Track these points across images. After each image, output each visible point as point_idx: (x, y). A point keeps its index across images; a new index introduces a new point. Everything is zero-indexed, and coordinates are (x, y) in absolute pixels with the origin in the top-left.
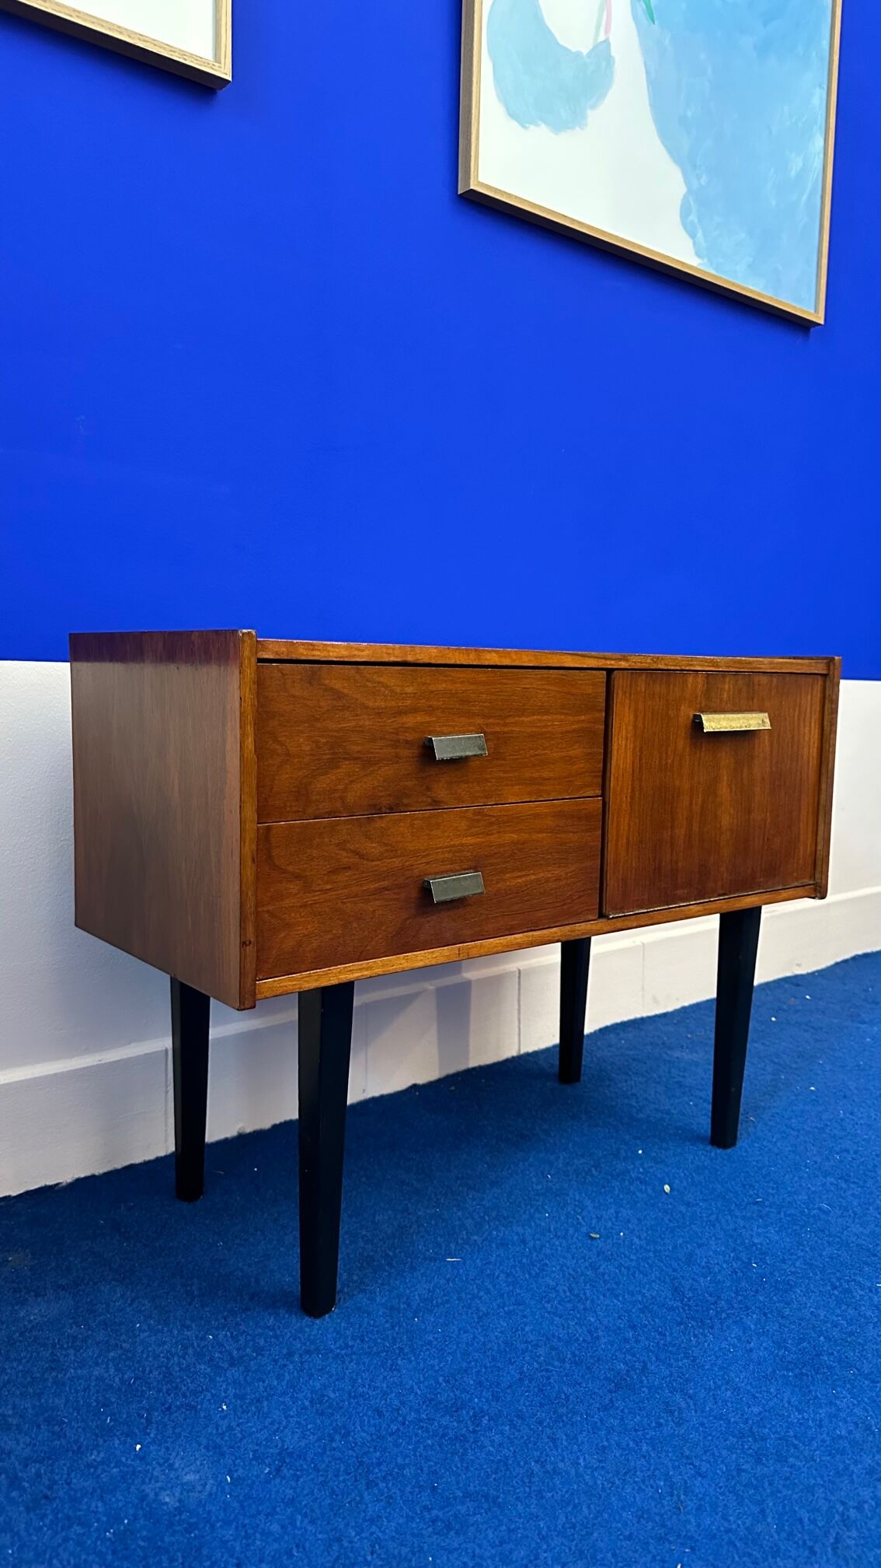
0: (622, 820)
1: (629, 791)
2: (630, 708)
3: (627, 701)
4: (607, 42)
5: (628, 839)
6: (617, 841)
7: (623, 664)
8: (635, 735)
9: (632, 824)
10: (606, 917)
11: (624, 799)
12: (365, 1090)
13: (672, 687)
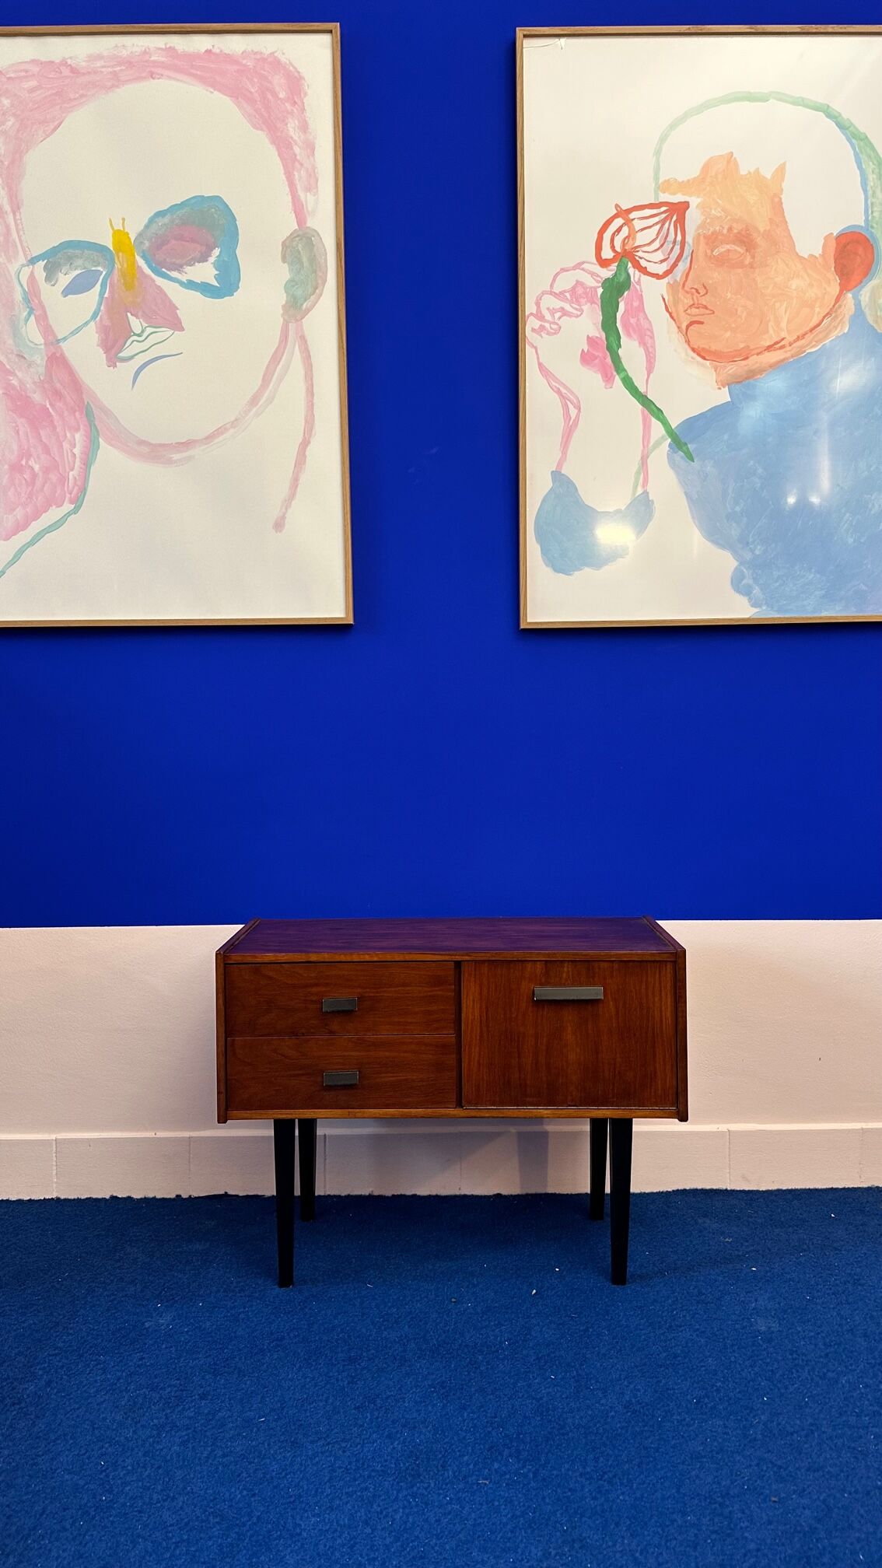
0: (473, 1050)
1: (478, 1032)
2: (475, 982)
3: (473, 979)
4: (646, 493)
5: (479, 1061)
6: (469, 1062)
7: (467, 958)
8: (481, 998)
9: (482, 1053)
10: (462, 1107)
11: (474, 1037)
12: (460, 1189)
13: (512, 970)
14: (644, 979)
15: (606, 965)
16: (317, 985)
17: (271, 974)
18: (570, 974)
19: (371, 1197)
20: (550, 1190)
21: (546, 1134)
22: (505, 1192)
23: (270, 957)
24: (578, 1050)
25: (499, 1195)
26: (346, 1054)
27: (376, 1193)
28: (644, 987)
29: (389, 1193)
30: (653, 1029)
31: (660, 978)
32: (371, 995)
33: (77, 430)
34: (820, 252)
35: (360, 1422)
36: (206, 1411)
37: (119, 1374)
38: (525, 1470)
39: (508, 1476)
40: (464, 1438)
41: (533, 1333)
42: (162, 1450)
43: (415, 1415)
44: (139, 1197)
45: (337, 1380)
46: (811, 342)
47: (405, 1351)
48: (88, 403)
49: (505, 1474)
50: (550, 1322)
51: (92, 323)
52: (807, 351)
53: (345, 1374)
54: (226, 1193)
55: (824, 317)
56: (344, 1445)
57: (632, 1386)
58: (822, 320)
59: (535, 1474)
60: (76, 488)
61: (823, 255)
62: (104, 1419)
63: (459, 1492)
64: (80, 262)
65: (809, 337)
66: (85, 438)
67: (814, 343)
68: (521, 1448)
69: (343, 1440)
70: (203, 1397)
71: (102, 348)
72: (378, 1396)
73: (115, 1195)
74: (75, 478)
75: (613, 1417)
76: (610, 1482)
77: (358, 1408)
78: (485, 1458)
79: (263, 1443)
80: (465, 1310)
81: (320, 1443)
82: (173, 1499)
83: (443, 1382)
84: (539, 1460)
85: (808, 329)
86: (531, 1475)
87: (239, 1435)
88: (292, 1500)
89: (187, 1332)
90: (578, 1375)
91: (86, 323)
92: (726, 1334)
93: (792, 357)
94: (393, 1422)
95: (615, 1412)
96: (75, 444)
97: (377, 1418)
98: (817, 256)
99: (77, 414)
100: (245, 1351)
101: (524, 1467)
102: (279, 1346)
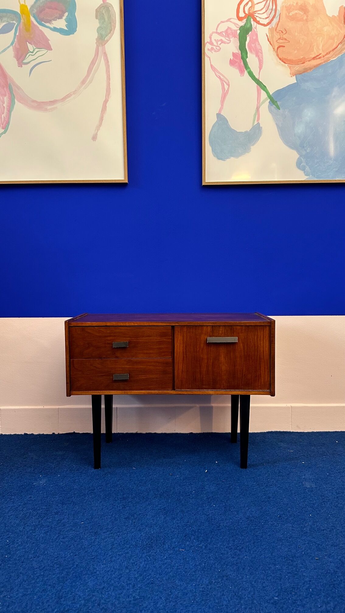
0: (180, 365)
1: (182, 357)
2: (181, 335)
3: (180, 334)
4: (258, 124)
5: (182, 370)
6: (178, 370)
7: (177, 324)
8: (183, 343)
9: (184, 366)
10: (175, 390)
11: (180, 359)
12: (175, 430)
13: (197, 330)
14: (256, 334)
15: (239, 327)
16: (110, 336)
17: (89, 331)
18: (223, 331)
19: (137, 434)
20: (214, 431)
21: (212, 407)
22: (194, 432)
23: (89, 324)
24: (226, 365)
25: (191, 433)
26: (124, 366)
27: (139, 432)
28: (256, 337)
29: (144, 432)
30: (260, 356)
31: (263, 333)
32: (135, 340)
33: (5, 95)
34: (338, 14)
35: (126, 524)
36: (57, 519)
37: (19, 504)
38: (201, 545)
39: (193, 548)
40: (174, 531)
41: (205, 488)
42: (35, 535)
43: (152, 521)
44: (37, 434)
45: (117, 507)
46: (332, 56)
47: (148, 495)
48: (10, 83)
49: (192, 546)
50: (213, 483)
51: (11, 47)
52: (331, 60)
53: (121, 504)
54: (74, 432)
55: (339, 44)
56: (118, 534)
57: (250, 510)
58: (338, 46)
59: (206, 547)
60: (5, 122)
61: (339, 16)
62: (11, 523)
63: (170, 554)
64: (5, 19)
65: (332, 53)
66: (9, 100)
67: (334, 56)
68: (199, 536)
69: (118, 532)
70: (56, 513)
71: (15, 58)
72: (135, 513)
73: (26, 433)
74: (4, 117)
75: (241, 523)
76: (240, 550)
77: (126, 518)
78: (183, 540)
79: (82, 533)
80: (175, 478)
81: (108, 533)
82: (38, 557)
83: (165, 508)
84: (208, 541)
85: (331, 49)
86: (204, 547)
87: (71, 529)
88: (93, 557)
89: (52, 487)
90: (226, 505)
91: (9, 47)
92: (292, 489)
93: (324, 62)
94: (142, 524)
95: (243, 521)
96: (4, 102)
97: (134, 523)
98: (336, 16)
99: (5, 89)
100: (77, 494)
101: (201, 544)
102: (92, 493)
